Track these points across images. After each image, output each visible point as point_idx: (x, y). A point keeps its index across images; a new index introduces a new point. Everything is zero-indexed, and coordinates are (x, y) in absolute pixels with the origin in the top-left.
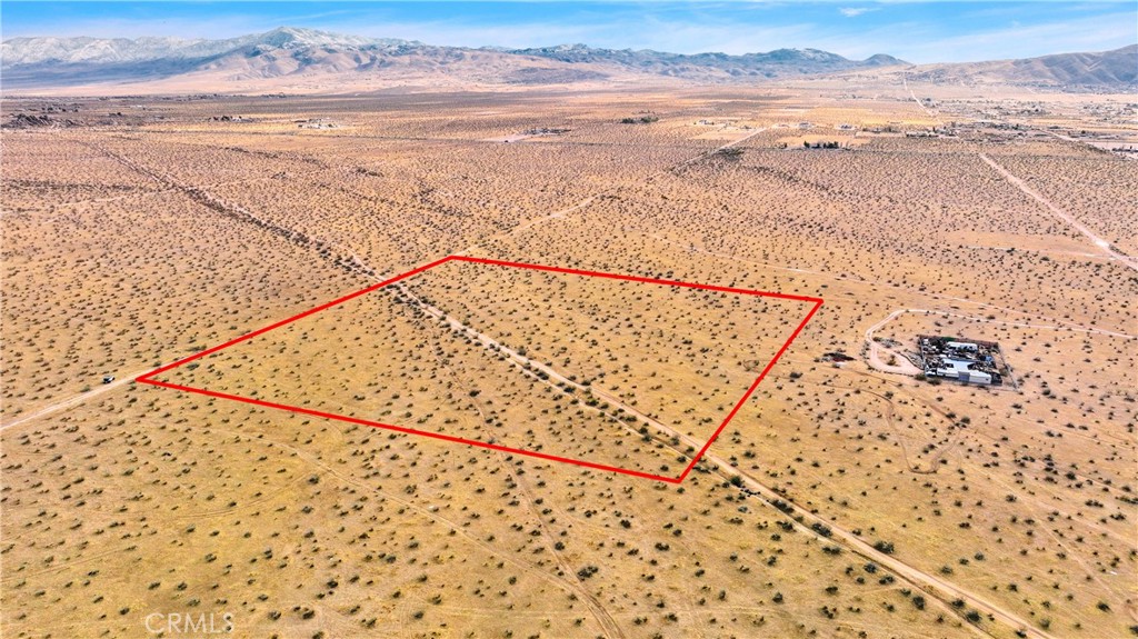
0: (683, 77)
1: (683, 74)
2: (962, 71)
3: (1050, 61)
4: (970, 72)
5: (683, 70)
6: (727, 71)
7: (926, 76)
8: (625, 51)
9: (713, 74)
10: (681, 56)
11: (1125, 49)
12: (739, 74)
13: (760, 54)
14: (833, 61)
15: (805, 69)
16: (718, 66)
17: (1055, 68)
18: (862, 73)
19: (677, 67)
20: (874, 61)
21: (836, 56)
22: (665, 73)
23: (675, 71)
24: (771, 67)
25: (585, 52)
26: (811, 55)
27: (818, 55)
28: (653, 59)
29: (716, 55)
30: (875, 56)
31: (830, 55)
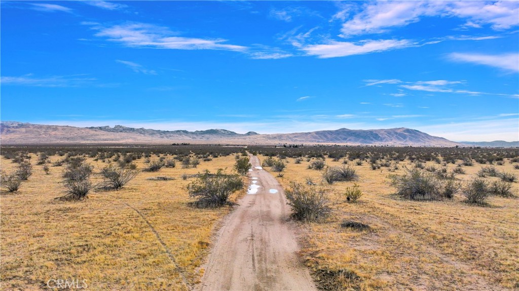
7: (275, 138)
8: (141, 129)
10: (167, 131)
13: (201, 131)
17: (320, 135)
20: (249, 134)
25: (121, 129)
26: (224, 132)
27: (226, 132)
29: (183, 131)
30: (249, 132)
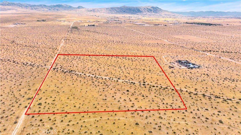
0: (37, 10)
1: (37, 9)
2: (98, 10)
3: (112, 8)
4: (99, 10)
5: (37, 8)
6: (48, 9)
7: (91, 11)
8: (19, 3)
9: (45, 9)
10: (35, 5)
11: (123, 6)
12: (51, 10)
14: (70, 7)
15: (65, 9)
16: (45, 8)
17: (113, 9)
18: (79, 10)
19: (35, 8)
20: (79, 7)
21: (71, 6)
22: (32, 9)
23: (35, 9)
24: (57, 8)
26: (65, 6)
27: (67, 6)
28: (28, 6)
29: (43, 5)
31: (69, 6)
